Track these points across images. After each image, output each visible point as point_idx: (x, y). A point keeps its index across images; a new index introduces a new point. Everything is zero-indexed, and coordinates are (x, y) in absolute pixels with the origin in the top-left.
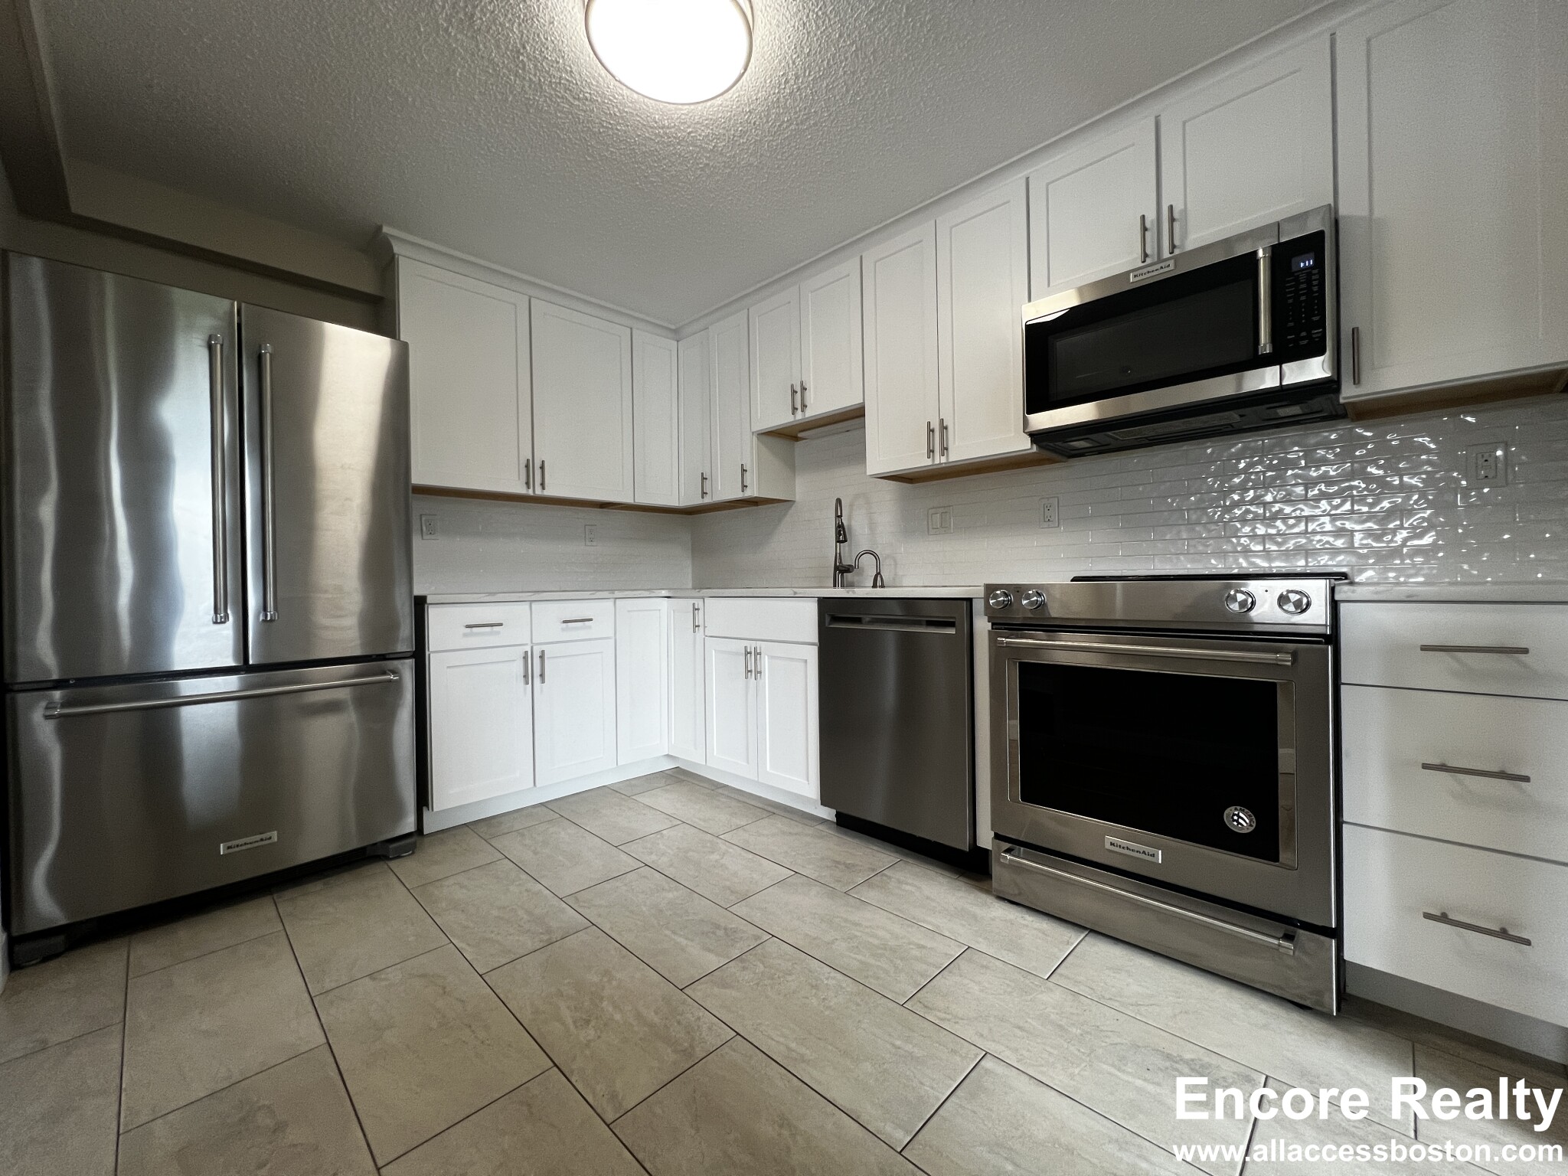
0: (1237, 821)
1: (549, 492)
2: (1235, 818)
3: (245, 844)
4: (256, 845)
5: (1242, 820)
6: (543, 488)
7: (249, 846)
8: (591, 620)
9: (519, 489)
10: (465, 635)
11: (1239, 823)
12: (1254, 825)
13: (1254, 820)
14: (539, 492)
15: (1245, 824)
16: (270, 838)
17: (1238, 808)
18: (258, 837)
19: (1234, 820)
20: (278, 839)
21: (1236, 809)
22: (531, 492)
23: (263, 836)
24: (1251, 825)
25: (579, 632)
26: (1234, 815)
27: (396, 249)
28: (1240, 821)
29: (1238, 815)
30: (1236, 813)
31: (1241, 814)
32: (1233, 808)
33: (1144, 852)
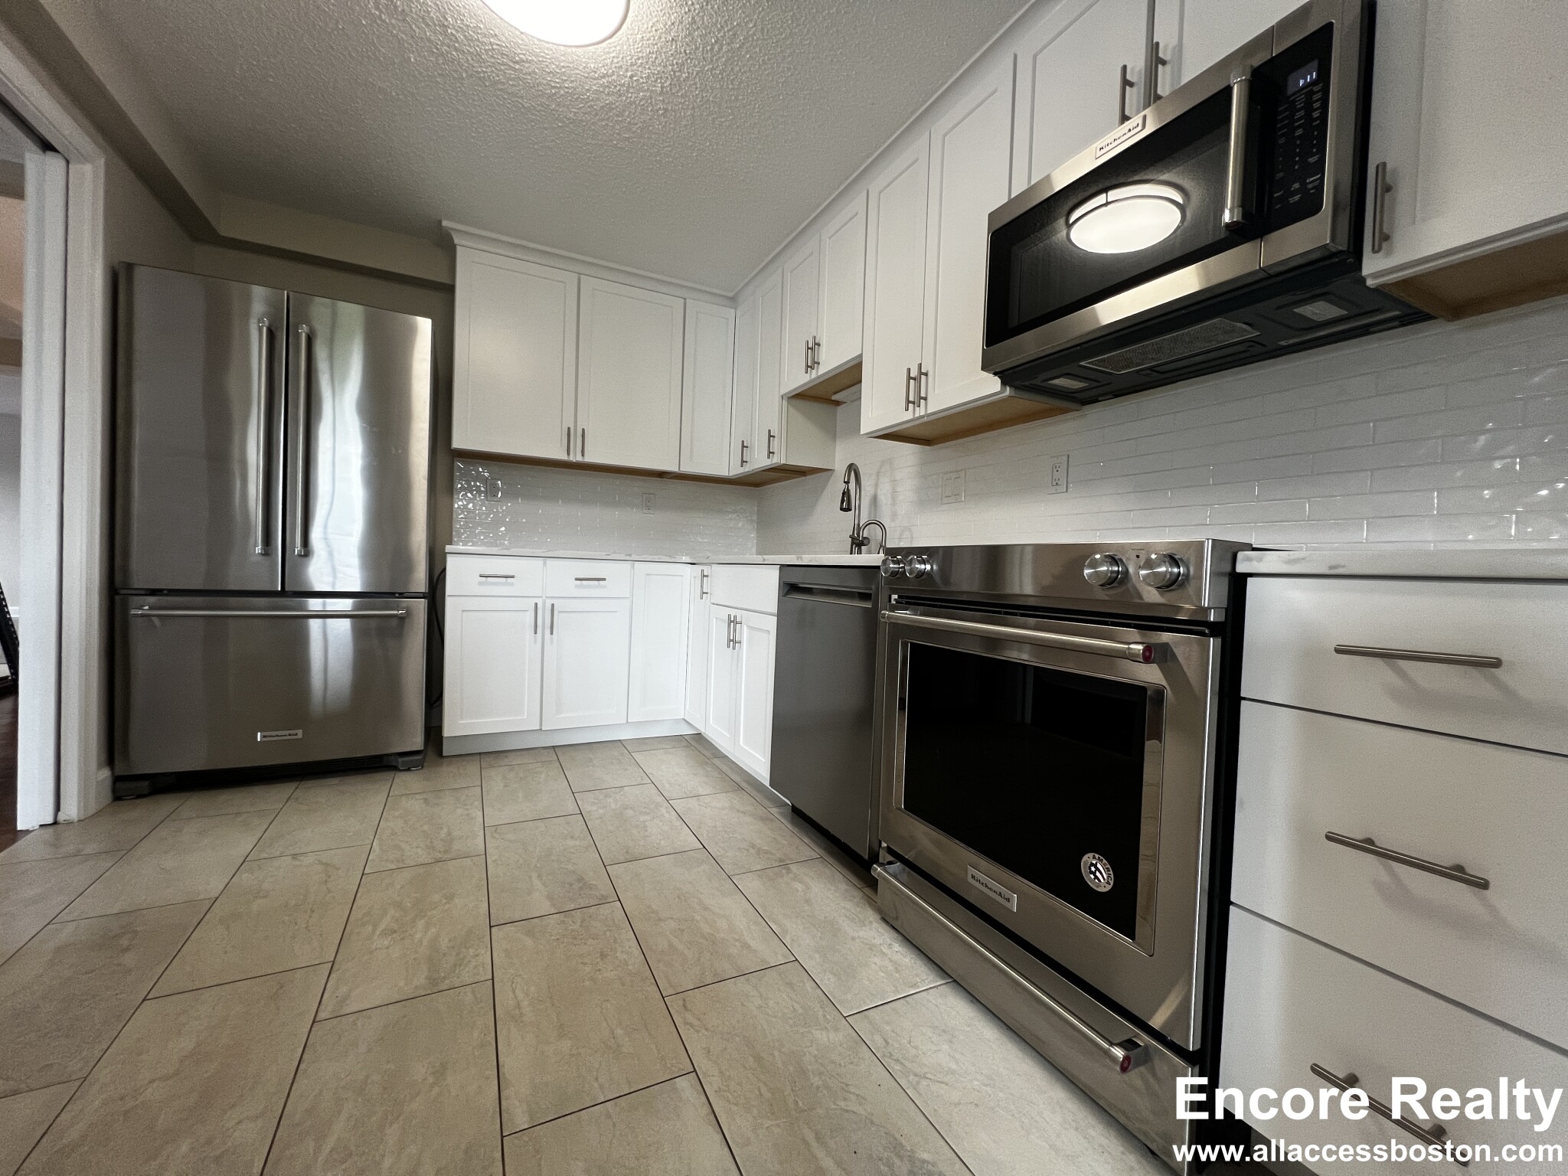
0: (1094, 874)
1: (591, 458)
2: (1093, 869)
3: (277, 736)
4: (285, 738)
5: (1099, 875)
6: (583, 455)
7: (280, 738)
8: (604, 579)
9: (560, 455)
10: (480, 584)
11: (1096, 877)
12: (1112, 883)
13: (1112, 876)
14: (579, 458)
15: (1102, 880)
16: (296, 734)
17: (1097, 856)
18: (287, 732)
19: (1091, 872)
20: (303, 735)
21: (1094, 858)
22: (572, 458)
23: (291, 732)
24: (1108, 883)
25: (592, 590)
26: (1092, 864)
27: (456, 241)
28: (1098, 874)
29: (1095, 866)
30: (1094, 862)
31: (1099, 866)
32: (1091, 855)
33: (1000, 894)
